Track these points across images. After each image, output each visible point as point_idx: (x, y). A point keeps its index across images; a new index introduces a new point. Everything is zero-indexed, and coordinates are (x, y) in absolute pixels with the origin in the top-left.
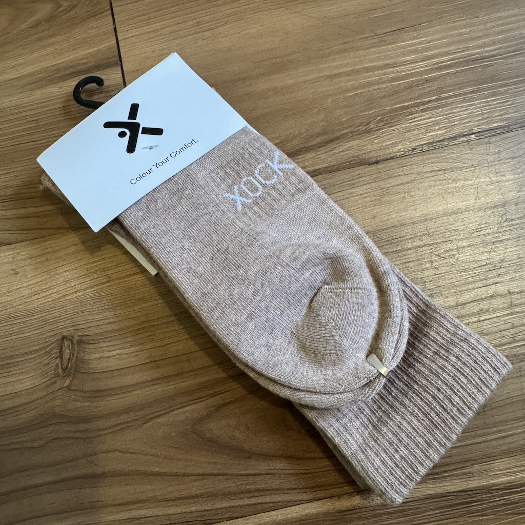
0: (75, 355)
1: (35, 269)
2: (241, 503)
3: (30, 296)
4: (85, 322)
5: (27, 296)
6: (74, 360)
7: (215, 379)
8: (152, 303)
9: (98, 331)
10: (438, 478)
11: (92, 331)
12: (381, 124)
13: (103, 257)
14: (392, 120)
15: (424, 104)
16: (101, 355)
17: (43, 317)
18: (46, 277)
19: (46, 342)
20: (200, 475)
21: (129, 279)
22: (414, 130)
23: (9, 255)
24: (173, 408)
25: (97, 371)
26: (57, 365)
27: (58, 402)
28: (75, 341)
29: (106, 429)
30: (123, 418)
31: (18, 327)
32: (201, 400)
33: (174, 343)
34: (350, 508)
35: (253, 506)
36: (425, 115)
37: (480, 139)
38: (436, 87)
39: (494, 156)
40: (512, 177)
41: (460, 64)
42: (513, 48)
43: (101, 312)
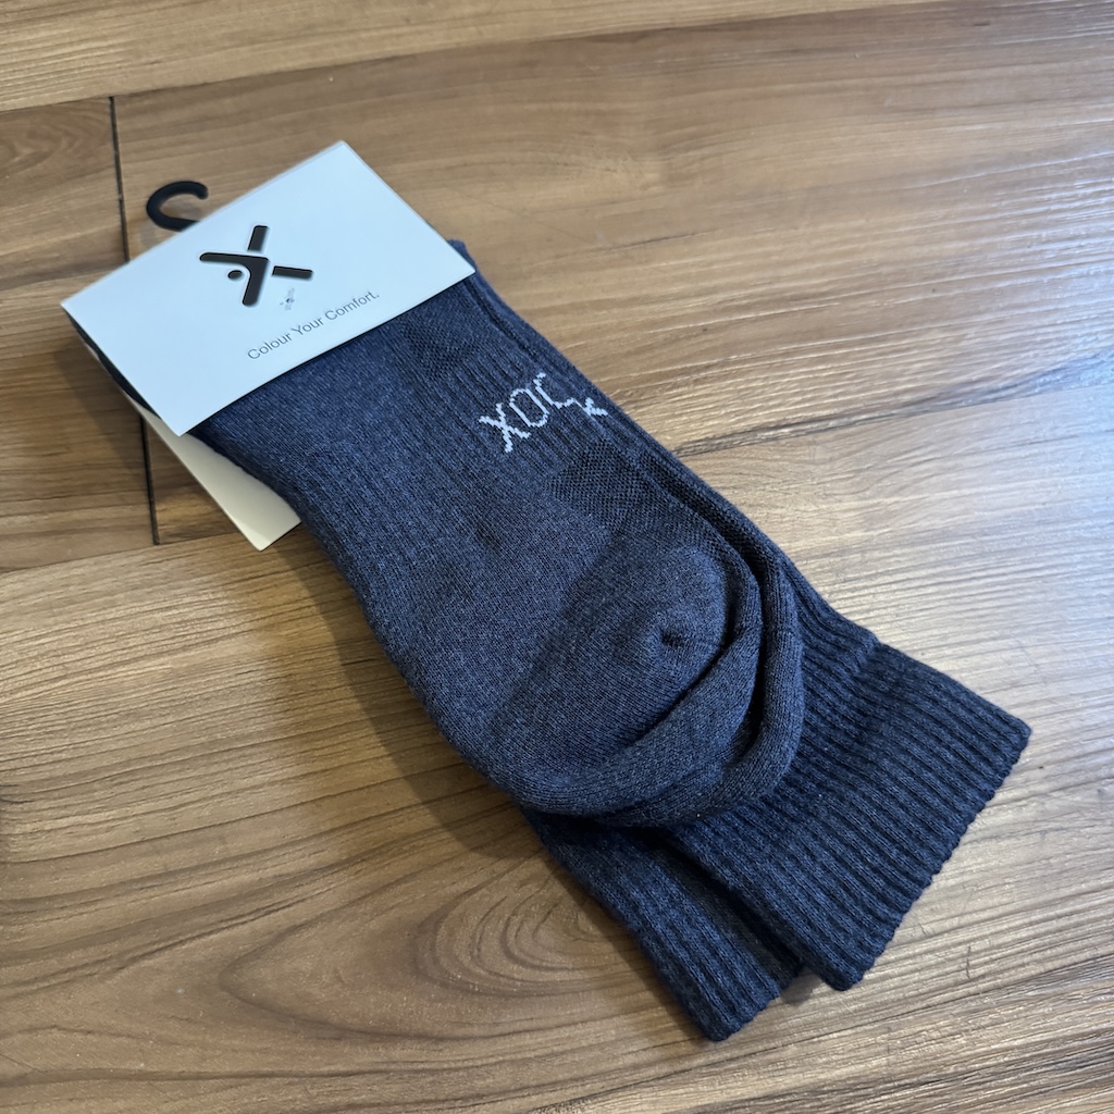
4: (9, 757)
7: (275, 876)
8: (155, 722)
9: (33, 778)
10: (719, 1073)
11: (23, 777)
13: (57, 628)
14: (641, 395)
15: (699, 369)
16: (38, 825)
21: (109, 672)
22: (681, 415)
24: (181, 938)
25: (24, 860)
29: (36, 980)
30: (76, 957)
32: (244, 919)
36: (701, 390)
37: (798, 436)
38: (721, 342)
39: (822, 467)
40: (855, 504)
41: (764, 305)
42: (856, 284)
43: (44, 739)
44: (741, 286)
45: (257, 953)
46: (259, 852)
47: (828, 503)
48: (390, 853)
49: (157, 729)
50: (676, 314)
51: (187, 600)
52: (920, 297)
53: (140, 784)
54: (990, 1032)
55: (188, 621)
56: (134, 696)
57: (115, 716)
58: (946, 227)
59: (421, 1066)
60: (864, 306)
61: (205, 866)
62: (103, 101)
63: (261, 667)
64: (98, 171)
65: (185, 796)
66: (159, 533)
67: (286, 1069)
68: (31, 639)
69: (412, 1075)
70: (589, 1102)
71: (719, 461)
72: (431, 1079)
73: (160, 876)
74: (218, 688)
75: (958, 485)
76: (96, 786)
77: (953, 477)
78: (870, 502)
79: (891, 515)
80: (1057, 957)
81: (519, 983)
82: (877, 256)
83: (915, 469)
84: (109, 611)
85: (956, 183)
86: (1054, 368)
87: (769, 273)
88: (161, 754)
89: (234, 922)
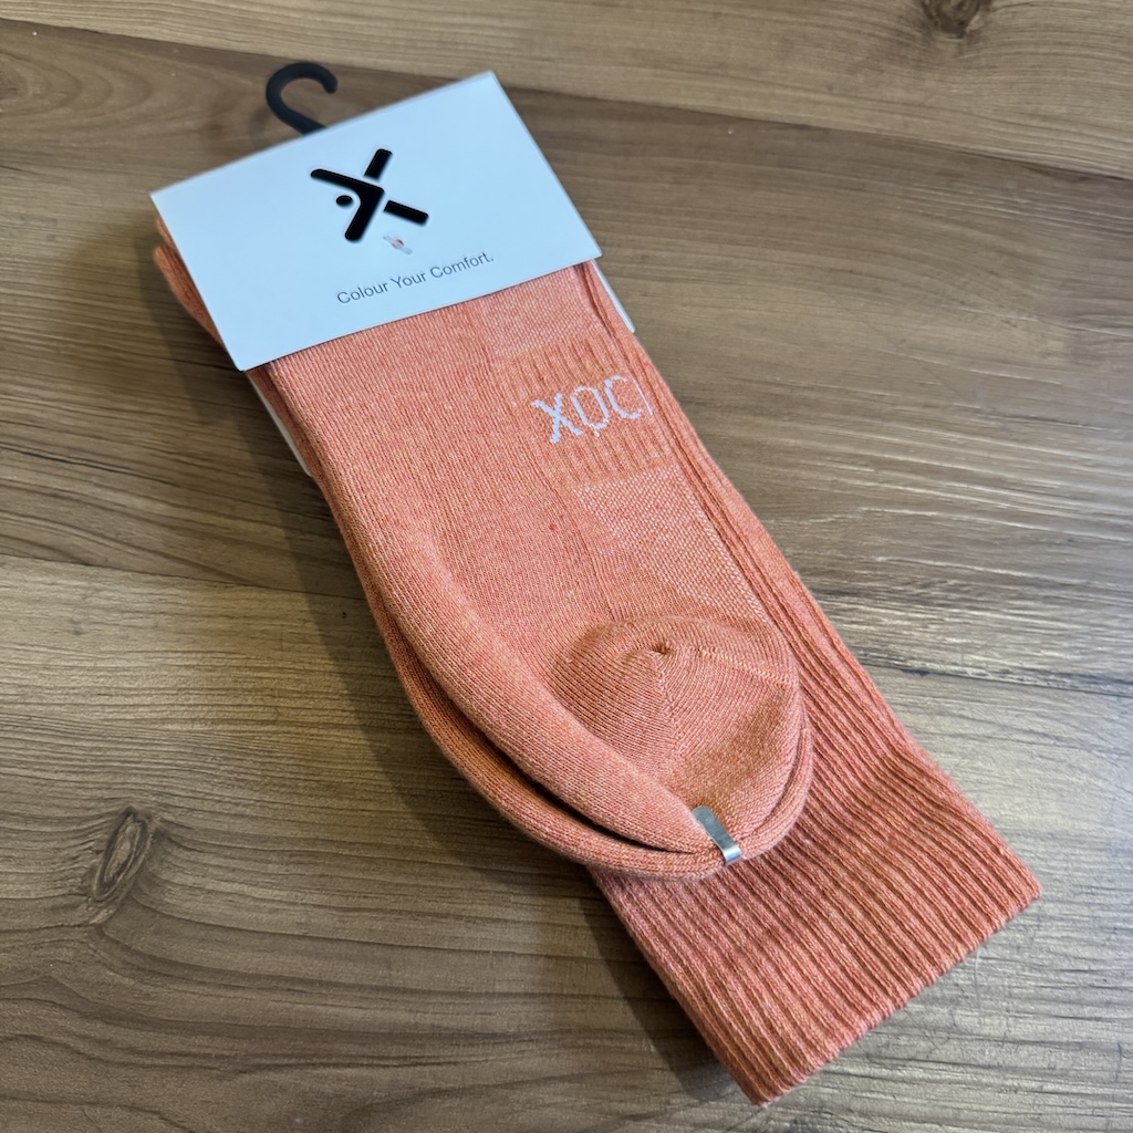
0: (140, 862)
1: (122, 638)
3: (90, 693)
5: (83, 691)
6: (133, 872)
12: (954, 596)
17: (100, 749)
18: (141, 664)
19: (89, 809)
23: (76, 587)
26: (92, 870)
27: (66, 954)
28: (152, 828)
31: (38, 753)
33: (370, 910)
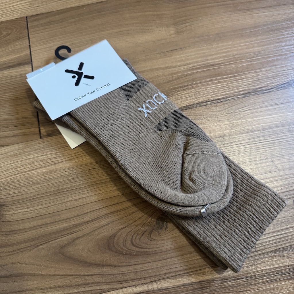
2: (84, 290)
4: (5, 195)
7: (73, 225)
8: (42, 185)
9: (11, 200)
11: (9, 200)
13: (16, 161)
15: (185, 86)
16: (12, 212)
20: (63, 275)
21: (30, 172)
22: (180, 99)
24: (49, 240)
25: (10, 221)
29: (14, 251)
30: (23, 245)
32: (65, 236)
34: (142, 292)
35: (90, 291)
36: (185, 92)
37: (212, 104)
38: (191, 78)
39: (219, 112)
40: (228, 123)
41: (203, 67)
42: (229, 61)
43: (14, 190)
44: (197, 62)
45: (68, 244)
46: (68, 218)
47: (220, 123)
48: (102, 219)
49: (42, 187)
50: (179, 71)
51: (49, 153)
52: (247, 64)
53: (38, 201)
54: (261, 265)
55: (49, 158)
56: (36, 178)
57: (31, 184)
58: (255, 43)
59: (110, 273)
60: (231, 67)
61: (55, 222)
62: (24, 18)
63: (68, 170)
64: (23, 38)
65: (50, 204)
66: (42, 135)
67: (76, 273)
68: (10, 164)
69: (108, 275)
70: (154, 282)
71: (190, 112)
72: (113, 276)
73: (44, 225)
74: (58, 176)
75: (256, 116)
76: (27, 202)
77: (255, 114)
78: (232, 122)
79: (237, 125)
80: (280, 245)
81: (135, 252)
82: (235, 53)
83: (244, 112)
84: (29, 156)
85: (258, 30)
86: (284, 83)
87: (205, 58)
88: (43, 193)
89: (63, 236)
